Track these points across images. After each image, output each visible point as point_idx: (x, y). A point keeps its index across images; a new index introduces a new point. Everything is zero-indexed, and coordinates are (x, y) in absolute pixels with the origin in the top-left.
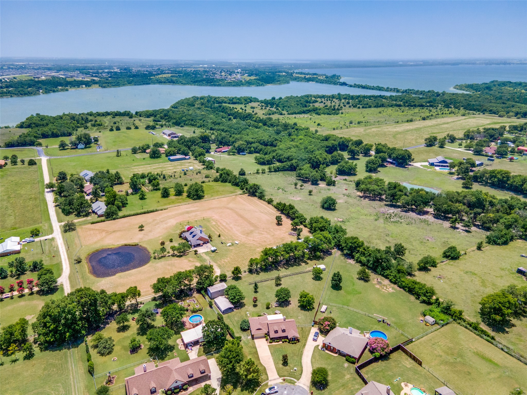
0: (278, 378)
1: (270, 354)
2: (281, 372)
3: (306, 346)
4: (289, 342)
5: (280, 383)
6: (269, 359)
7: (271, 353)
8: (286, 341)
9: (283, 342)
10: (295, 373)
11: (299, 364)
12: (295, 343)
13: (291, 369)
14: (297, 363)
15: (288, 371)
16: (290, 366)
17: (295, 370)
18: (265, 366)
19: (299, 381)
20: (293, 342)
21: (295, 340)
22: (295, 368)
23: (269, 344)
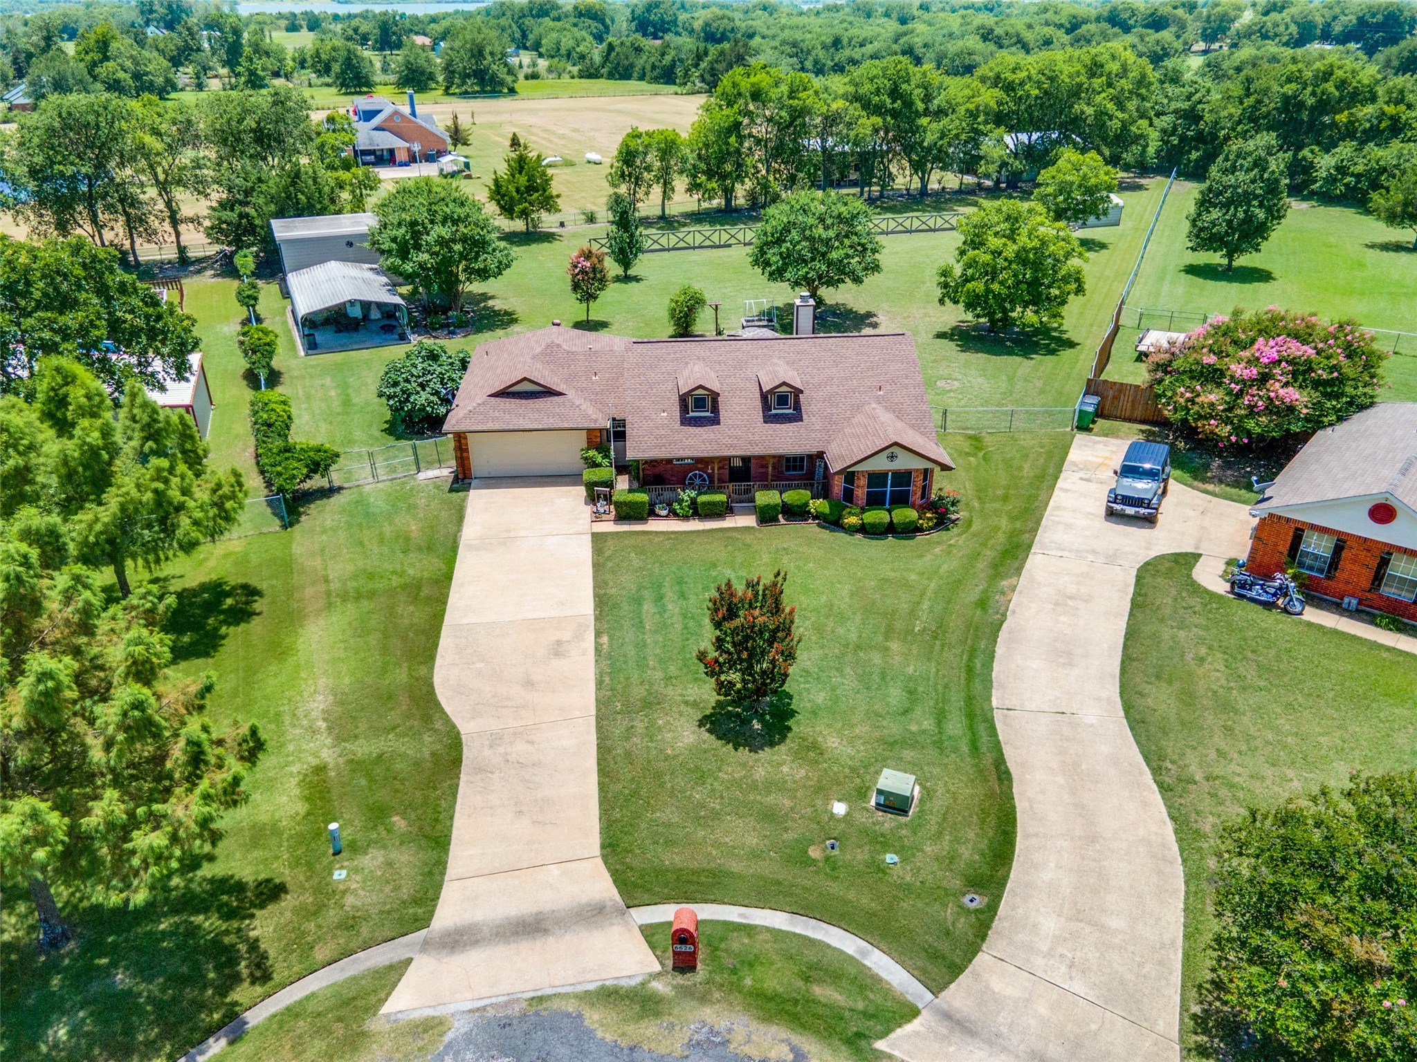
0: (593, 914)
1: (587, 607)
2: (669, 814)
3: (1035, 562)
4: (833, 523)
5: (609, 996)
6: (558, 650)
7: (601, 601)
8: (796, 513)
9: (767, 517)
10: (882, 842)
11: (955, 726)
12: (909, 531)
13: (822, 790)
14: (923, 722)
15: (769, 816)
16: (812, 750)
17: (895, 805)
18: (466, 727)
19: (957, 995)
20: (877, 516)
21: (901, 499)
22: (895, 780)
23: (608, 527)
